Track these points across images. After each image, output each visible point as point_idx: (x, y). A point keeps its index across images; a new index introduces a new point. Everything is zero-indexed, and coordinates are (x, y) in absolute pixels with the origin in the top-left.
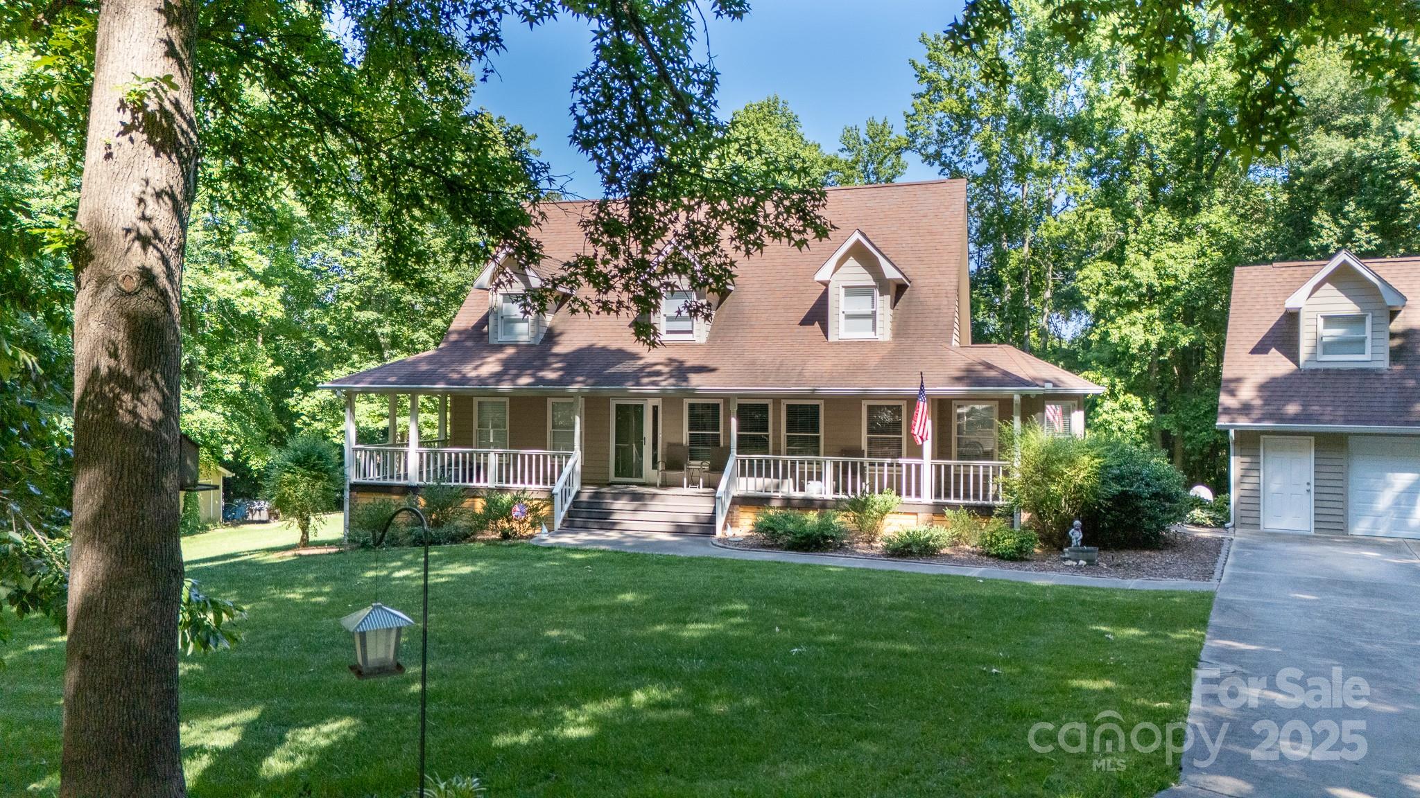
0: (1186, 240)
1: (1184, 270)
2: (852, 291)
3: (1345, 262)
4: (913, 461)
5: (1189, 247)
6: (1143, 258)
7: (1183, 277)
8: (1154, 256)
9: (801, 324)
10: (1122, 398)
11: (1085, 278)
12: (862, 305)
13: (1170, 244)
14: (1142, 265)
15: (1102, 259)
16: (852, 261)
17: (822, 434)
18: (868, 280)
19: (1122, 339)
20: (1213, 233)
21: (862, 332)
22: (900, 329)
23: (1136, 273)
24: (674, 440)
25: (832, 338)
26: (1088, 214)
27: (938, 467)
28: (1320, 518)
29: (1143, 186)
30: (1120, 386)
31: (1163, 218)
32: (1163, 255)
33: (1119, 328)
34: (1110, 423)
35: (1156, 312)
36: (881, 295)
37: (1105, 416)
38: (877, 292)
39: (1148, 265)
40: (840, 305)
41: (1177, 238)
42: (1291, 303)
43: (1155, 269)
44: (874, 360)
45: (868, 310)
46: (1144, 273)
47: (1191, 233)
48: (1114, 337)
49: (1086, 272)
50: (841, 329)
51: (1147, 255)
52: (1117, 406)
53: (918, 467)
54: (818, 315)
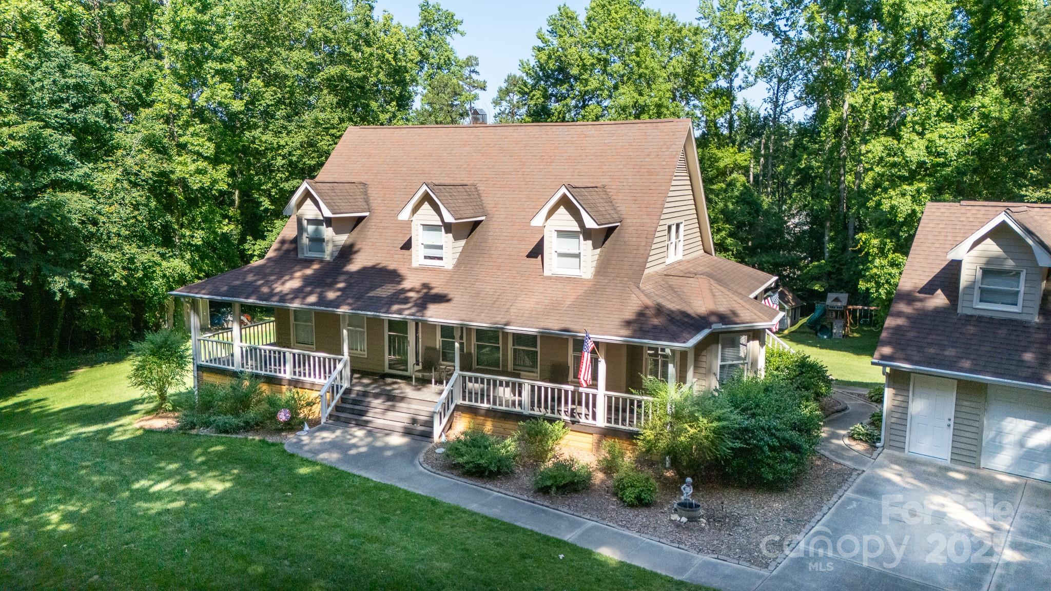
0: (959, 121)
1: (953, 149)
2: (562, 234)
3: (1004, 222)
4: (591, 391)
5: (961, 127)
6: (916, 137)
7: (952, 155)
8: (928, 136)
9: (528, 256)
10: (890, 256)
11: (868, 152)
12: (571, 246)
13: (944, 124)
14: (915, 145)
15: (885, 135)
16: (562, 210)
17: (538, 349)
18: (575, 227)
19: (893, 208)
20: (985, 117)
21: (568, 269)
22: (602, 269)
23: (909, 153)
24: (430, 344)
25: (547, 273)
26: (872, 97)
28: (956, 451)
29: (927, 70)
30: (890, 245)
31: (938, 102)
32: (934, 137)
33: (891, 198)
34: (879, 277)
35: (924, 186)
36: (585, 239)
37: (875, 270)
38: (581, 237)
39: (920, 144)
40: (553, 245)
41: (950, 119)
42: (952, 256)
43: (927, 148)
44: (571, 295)
45: (577, 252)
46: (916, 151)
47: (965, 115)
48: (886, 206)
49: (870, 147)
50: (553, 265)
51: (921, 134)
52: (885, 262)
53: (594, 396)
54: (537, 251)
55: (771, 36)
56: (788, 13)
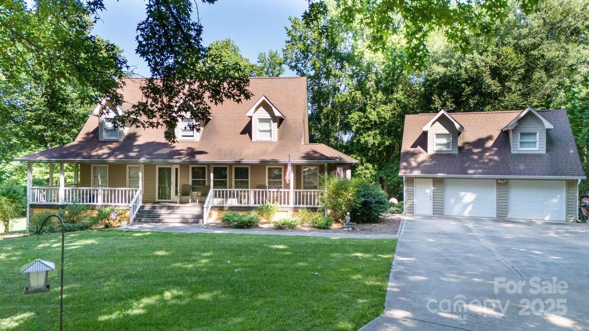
0: (389, 104)
1: (388, 115)
2: (262, 120)
3: (443, 114)
4: (286, 190)
5: (389, 107)
6: (373, 110)
7: (388, 118)
8: (377, 110)
9: (241, 134)
10: (365, 165)
11: (352, 118)
12: (266, 126)
13: (382, 105)
14: (372, 113)
15: (358, 111)
16: (261, 108)
17: (249, 179)
18: (268, 116)
19: (365, 142)
20: (399, 102)
21: (266, 137)
22: (281, 136)
23: (370, 116)
24: (185, 183)
25: (254, 139)
26: (353, 93)
27: (296, 192)
28: (435, 210)
29: (373, 83)
30: (364, 160)
31: (380, 95)
32: (380, 110)
33: (364, 137)
34: (361, 174)
35: (377, 132)
36: (274, 122)
37: (359, 172)
38: (272, 121)
39: (374, 113)
40: (256, 126)
41: (385, 103)
42: (425, 129)
43: (377, 115)
44: (271, 149)
45: (268, 129)
46: (373, 116)
47: (391, 102)
48: (362, 141)
49: (352, 115)
50: (256, 135)
51: (374, 109)
52: (363, 168)
53: (288, 192)
54: (248, 130)
55: (295, 71)
56: (303, 62)
